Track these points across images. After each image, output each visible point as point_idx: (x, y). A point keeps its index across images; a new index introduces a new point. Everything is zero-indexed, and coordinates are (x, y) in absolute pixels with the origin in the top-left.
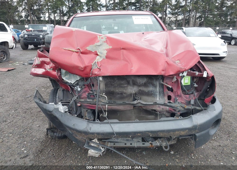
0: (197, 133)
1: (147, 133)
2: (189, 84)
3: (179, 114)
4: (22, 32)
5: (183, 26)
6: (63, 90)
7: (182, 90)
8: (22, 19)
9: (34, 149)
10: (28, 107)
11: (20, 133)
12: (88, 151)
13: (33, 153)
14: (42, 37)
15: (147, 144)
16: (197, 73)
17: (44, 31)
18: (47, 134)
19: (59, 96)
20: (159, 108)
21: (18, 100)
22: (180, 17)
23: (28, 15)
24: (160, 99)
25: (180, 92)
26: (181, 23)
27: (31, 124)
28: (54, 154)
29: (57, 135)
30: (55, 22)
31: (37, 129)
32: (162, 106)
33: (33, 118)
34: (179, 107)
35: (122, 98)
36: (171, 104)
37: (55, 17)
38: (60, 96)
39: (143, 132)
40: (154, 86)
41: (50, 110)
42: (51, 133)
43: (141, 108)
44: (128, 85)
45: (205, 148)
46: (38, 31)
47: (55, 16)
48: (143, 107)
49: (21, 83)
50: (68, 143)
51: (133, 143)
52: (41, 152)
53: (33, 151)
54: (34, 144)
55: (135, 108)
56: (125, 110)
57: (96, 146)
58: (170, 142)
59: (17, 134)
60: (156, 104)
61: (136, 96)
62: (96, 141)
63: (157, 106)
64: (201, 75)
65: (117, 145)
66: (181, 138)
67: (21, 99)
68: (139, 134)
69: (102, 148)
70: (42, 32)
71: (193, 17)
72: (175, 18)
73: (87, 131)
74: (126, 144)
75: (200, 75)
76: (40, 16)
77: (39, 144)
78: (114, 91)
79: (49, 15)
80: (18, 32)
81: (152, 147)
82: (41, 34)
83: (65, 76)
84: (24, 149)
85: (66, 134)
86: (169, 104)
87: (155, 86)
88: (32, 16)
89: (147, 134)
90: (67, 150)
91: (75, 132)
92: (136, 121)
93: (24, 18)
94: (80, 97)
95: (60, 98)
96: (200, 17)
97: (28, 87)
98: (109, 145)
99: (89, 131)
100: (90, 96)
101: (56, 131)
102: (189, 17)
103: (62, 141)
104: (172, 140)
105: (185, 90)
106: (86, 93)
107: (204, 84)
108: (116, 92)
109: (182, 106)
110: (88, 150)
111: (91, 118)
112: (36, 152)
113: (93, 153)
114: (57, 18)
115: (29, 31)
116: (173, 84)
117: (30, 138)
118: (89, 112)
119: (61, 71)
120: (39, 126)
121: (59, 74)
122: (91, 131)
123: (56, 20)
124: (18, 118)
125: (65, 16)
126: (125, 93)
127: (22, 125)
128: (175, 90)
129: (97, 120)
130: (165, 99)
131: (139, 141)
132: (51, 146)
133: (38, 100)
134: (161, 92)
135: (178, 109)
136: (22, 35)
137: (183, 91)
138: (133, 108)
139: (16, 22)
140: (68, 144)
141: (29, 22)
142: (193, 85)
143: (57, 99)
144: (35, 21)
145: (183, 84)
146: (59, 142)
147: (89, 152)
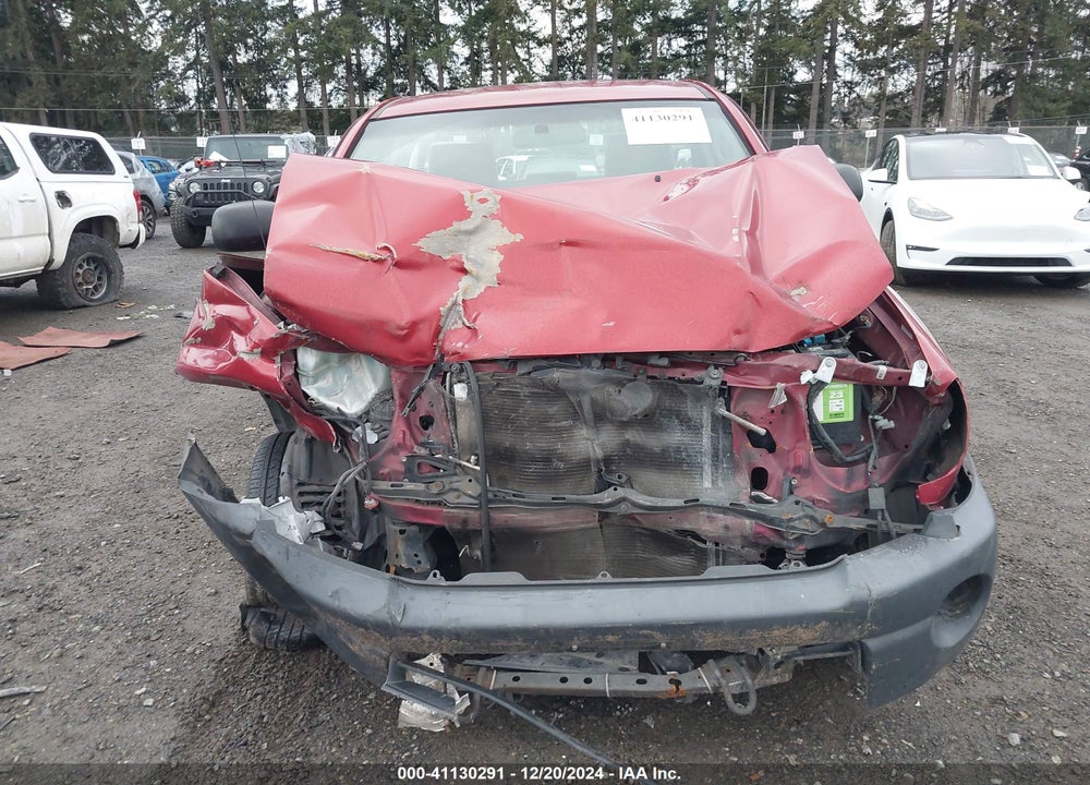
0: (873, 635)
1: (645, 632)
2: (849, 417)
3: (801, 549)
4: (182, 170)
5: (914, 121)
6: (310, 442)
7: (814, 445)
8: (187, 107)
9: (185, 691)
10: (180, 508)
11: (134, 623)
12: (399, 705)
13: (180, 707)
14: (262, 190)
15: (658, 684)
16: (883, 369)
17: (270, 164)
18: (244, 629)
19: (290, 467)
20: (710, 522)
21: (142, 475)
22: (902, 81)
23: (213, 93)
24: (718, 486)
25: (807, 452)
26: (906, 108)
27: (184, 583)
28: (264, 713)
29: (284, 635)
30: (326, 116)
31: (208, 603)
32: (724, 513)
33: (194, 556)
34: (799, 518)
35: (549, 478)
36: (763, 507)
37: (325, 98)
38: (295, 465)
39: (628, 627)
40: (689, 428)
41: (241, 530)
42: (257, 622)
43: (631, 523)
44: (575, 420)
45: (931, 708)
46: (246, 164)
47: (328, 92)
48: (638, 518)
49: (159, 402)
50: (330, 669)
51: (598, 676)
52: (213, 705)
53: (181, 700)
54: (190, 667)
55: (606, 520)
56: (564, 532)
57: (431, 682)
58: (762, 674)
59: (121, 624)
60: (694, 504)
61: (609, 472)
62: (435, 665)
63: (701, 513)
64: (900, 378)
65: (528, 683)
66: (802, 658)
67: (152, 472)
68: (610, 638)
69: (457, 696)
70: (263, 170)
71: (962, 77)
72: (875, 84)
73: (390, 622)
74: (564, 680)
75: (897, 377)
76: (263, 93)
77: (208, 670)
78: (517, 447)
79: (300, 86)
80: (166, 168)
81: (678, 698)
82: (258, 180)
83: (315, 382)
84: (144, 690)
85: (319, 630)
86: (754, 508)
87: (693, 427)
88: (226, 93)
89: (645, 636)
90: (321, 700)
91: (343, 622)
92: (600, 579)
93: (192, 102)
94: (373, 472)
95: (294, 472)
96: (997, 77)
97: (186, 417)
98: (495, 681)
99: (399, 619)
100: (416, 469)
101: (280, 614)
102: (945, 79)
103: (305, 658)
104: (772, 669)
105: (829, 443)
106: (398, 454)
107: (920, 417)
108: (526, 452)
109: (812, 518)
110: (398, 702)
111: (419, 562)
112: (193, 706)
113: (418, 713)
114: (337, 101)
115: (208, 165)
116: (772, 418)
117: (176, 644)
118: (412, 535)
119: (296, 360)
120: (216, 593)
121: (289, 372)
122: (409, 622)
123: (331, 111)
124: (131, 554)
125: (372, 92)
126: (561, 458)
127: (148, 584)
128: (783, 443)
129: (435, 575)
130: (739, 481)
131: (628, 670)
132: (257, 681)
133: (196, 487)
134: (721, 452)
135: (793, 528)
136: (178, 182)
137: (821, 447)
138: (596, 524)
139: (159, 123)
140: (327, 674)
141: (213, 121)
142: (870, 422)
143: (282, 478)
144: (241, 115)
145: (821, 417)
146: (291, 663)
147: (402, 710)
